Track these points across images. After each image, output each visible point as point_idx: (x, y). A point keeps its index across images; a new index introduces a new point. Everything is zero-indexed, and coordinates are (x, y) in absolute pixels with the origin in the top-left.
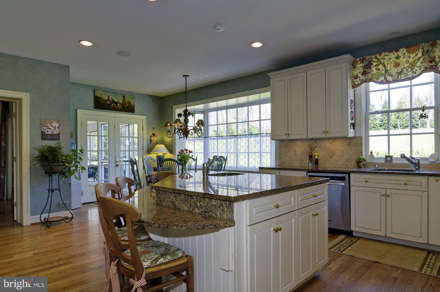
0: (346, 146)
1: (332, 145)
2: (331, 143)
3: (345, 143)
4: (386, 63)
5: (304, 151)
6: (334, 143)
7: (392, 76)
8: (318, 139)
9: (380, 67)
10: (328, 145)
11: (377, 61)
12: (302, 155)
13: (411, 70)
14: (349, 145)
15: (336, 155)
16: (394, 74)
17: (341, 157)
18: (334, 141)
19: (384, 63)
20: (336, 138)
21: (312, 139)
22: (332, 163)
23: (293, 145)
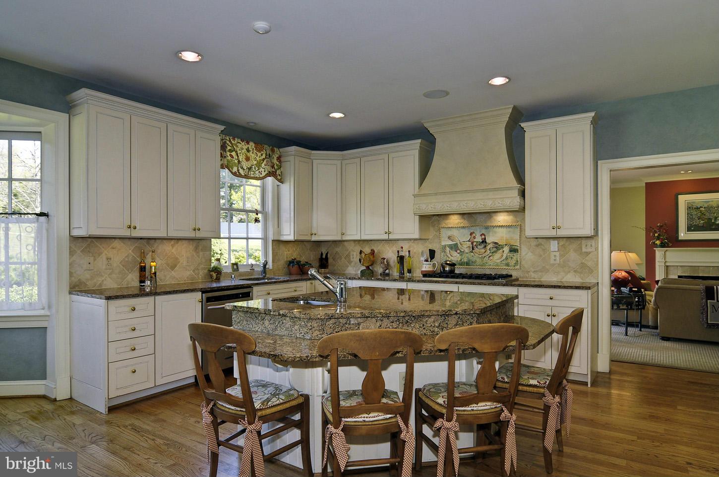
0: (193, 251)
1: (174, 249)
2: (173, 246)
3: (191, 247)
4: (239, 152)
5: (126, 259)
6: (176, 246)
7: (244, 169)
8: (153, 239)
9: (234, 154)
10: (167, 248)
11: (231, 145)
12: (123, 266)
13: (258, 170)
14: (197, 249)
15: (180, 264)
16: (245, 168)
17: (188, 267)
18: (177, 243)
19: (237, 151)
20: (180, 239)
21: (141, 239)
22: (175, 277)
23: (103, 247)
